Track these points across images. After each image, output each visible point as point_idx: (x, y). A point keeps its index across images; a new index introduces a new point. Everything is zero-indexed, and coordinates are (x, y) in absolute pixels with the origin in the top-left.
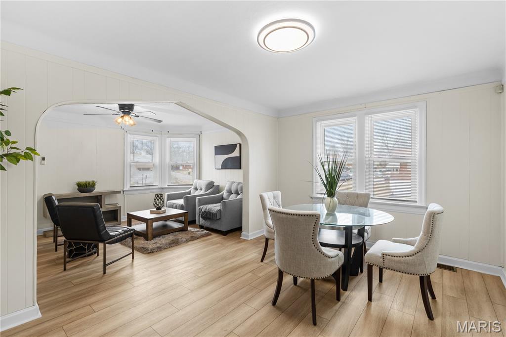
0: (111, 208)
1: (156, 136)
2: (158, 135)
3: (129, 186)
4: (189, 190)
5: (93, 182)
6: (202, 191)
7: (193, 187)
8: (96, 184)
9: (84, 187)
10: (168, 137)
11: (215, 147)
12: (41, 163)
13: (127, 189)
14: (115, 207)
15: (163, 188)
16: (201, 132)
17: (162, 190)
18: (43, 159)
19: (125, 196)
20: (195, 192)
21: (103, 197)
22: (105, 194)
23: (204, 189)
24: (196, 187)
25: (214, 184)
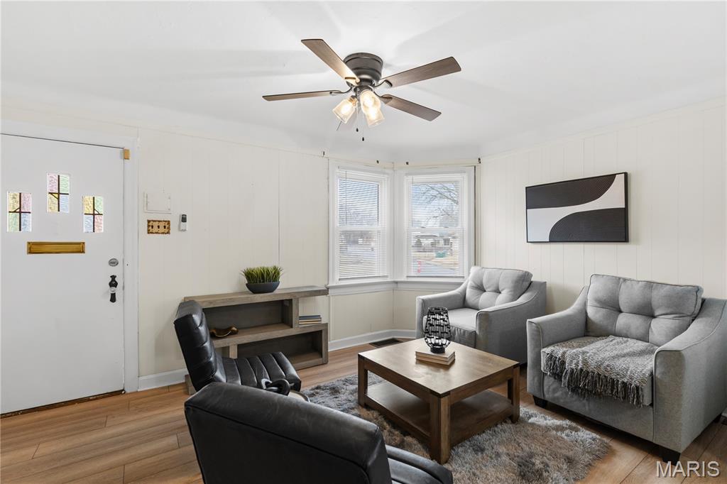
0: (310, 327)
1: (384, 173)
2: (387, 171)
3: (337, 277)
5: (275, 268)
6: (501, 297)
7: (469, 283)
8: (281, 273)
9: (260, 280)
10: (407, 174)
11: (526, 188)
12: (179, 226)
13: (334, 285)
14: (317, 325)
15: (397, 283)
16: (479, 159)
17: (394, 285)
18: (184, 219)
19: (331, 298)
20: (479, 297)
21: (294, 302)
22: (298, 297)
23: (511, 291)
24: (482, 285)
25: (532, 280)
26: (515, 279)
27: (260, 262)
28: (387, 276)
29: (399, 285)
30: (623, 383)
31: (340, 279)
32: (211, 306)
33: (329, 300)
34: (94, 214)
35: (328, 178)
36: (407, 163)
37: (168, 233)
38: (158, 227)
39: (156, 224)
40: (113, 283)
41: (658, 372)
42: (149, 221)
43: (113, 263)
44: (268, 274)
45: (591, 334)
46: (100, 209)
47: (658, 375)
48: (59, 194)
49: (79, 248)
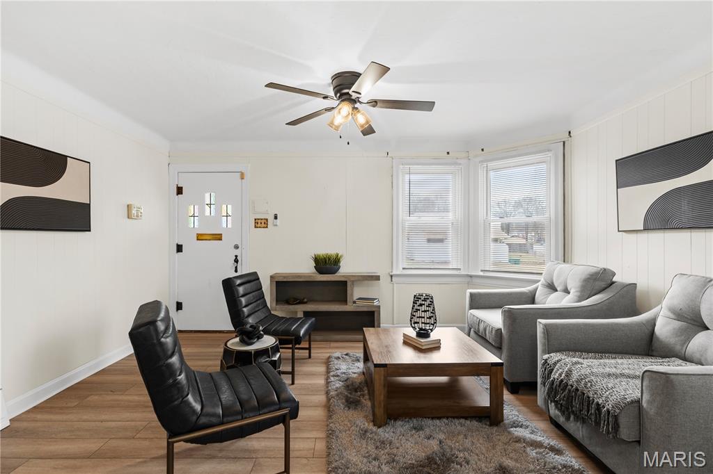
0: (362, 307)
1: (456, 164)
2: (459, 161)
3: (400, 266)
4: (531, 288)
7: (542, 279)
10: (481, 162)
11: (617, 160)
12: (273, 223)
13: (399, 272)
14: (368, 306)
15: (471, 276)
16: (570, 132)
17: (468, 279)
18: (276, 218)
19: (395, 285)
20: (548, 297)
21: (349, 284)
22: (352, 279)
23: (577, 291)
24: (553, 283)
25: (615, 279)
26: (583, 277)
27: (325, 250)
28: (460, 269)
29: (475, 280)
30: (598, 404)
31: (404, 269)
32: (285, 280)
33: (393, 287)
34: (227, 216)
35: (392, 176)
36: (483, 150)
37: (267, 227)
38: (261, 223)
39: (259, 221)
40: (236, 261)
41: (644, 400)
42: (255, 220)
43: (236, 247)
44: (329, 259)
45: (654, 353)
46: (230, 213)
47: (644, 404)
48: (211, 204)
49: (218, 237)
